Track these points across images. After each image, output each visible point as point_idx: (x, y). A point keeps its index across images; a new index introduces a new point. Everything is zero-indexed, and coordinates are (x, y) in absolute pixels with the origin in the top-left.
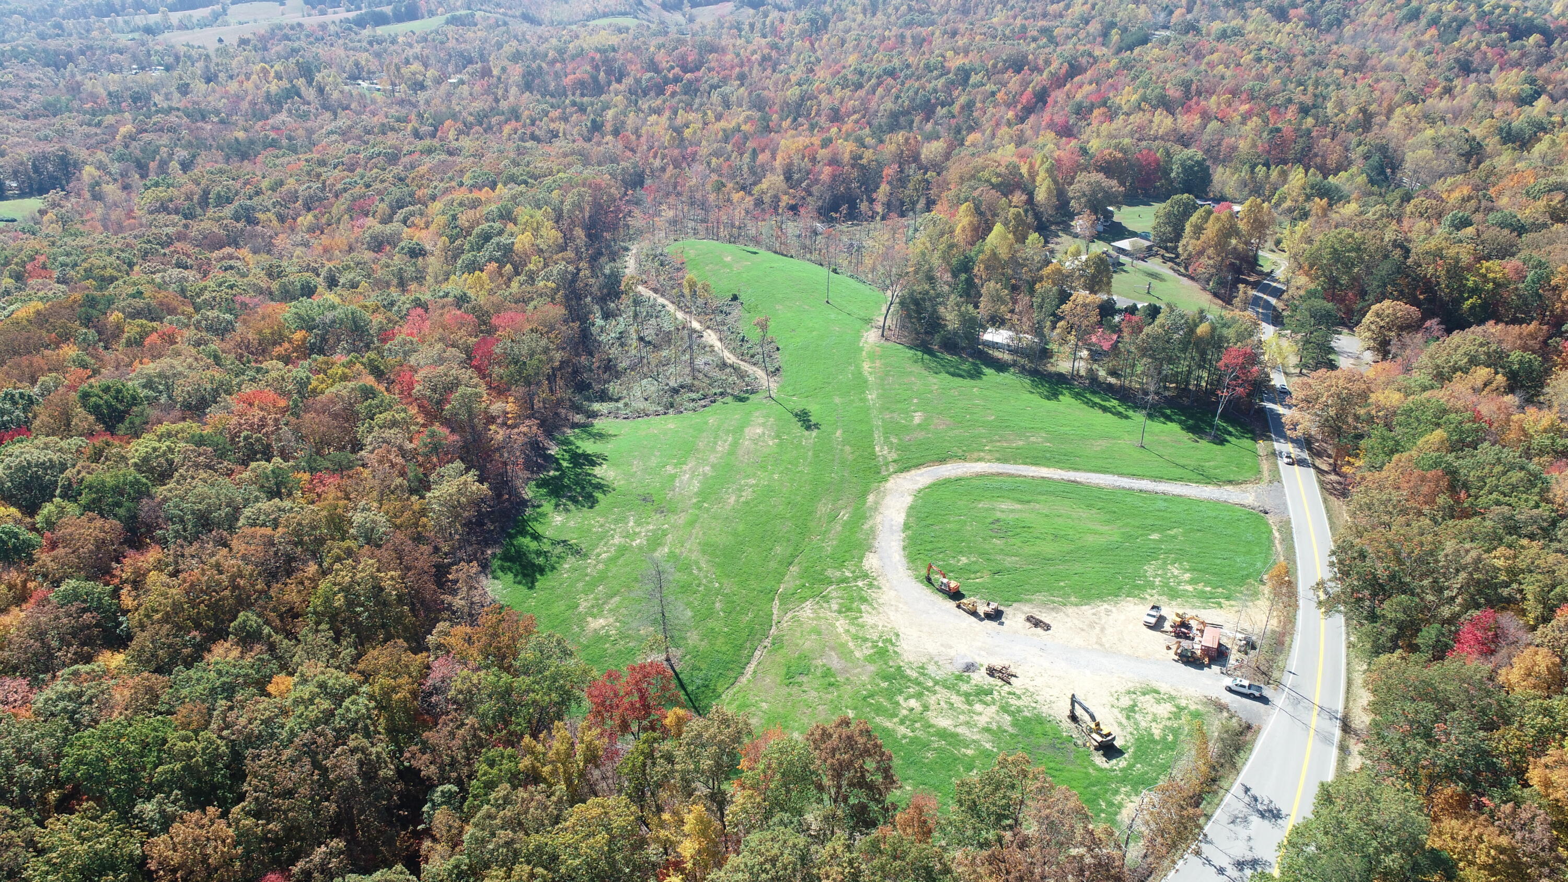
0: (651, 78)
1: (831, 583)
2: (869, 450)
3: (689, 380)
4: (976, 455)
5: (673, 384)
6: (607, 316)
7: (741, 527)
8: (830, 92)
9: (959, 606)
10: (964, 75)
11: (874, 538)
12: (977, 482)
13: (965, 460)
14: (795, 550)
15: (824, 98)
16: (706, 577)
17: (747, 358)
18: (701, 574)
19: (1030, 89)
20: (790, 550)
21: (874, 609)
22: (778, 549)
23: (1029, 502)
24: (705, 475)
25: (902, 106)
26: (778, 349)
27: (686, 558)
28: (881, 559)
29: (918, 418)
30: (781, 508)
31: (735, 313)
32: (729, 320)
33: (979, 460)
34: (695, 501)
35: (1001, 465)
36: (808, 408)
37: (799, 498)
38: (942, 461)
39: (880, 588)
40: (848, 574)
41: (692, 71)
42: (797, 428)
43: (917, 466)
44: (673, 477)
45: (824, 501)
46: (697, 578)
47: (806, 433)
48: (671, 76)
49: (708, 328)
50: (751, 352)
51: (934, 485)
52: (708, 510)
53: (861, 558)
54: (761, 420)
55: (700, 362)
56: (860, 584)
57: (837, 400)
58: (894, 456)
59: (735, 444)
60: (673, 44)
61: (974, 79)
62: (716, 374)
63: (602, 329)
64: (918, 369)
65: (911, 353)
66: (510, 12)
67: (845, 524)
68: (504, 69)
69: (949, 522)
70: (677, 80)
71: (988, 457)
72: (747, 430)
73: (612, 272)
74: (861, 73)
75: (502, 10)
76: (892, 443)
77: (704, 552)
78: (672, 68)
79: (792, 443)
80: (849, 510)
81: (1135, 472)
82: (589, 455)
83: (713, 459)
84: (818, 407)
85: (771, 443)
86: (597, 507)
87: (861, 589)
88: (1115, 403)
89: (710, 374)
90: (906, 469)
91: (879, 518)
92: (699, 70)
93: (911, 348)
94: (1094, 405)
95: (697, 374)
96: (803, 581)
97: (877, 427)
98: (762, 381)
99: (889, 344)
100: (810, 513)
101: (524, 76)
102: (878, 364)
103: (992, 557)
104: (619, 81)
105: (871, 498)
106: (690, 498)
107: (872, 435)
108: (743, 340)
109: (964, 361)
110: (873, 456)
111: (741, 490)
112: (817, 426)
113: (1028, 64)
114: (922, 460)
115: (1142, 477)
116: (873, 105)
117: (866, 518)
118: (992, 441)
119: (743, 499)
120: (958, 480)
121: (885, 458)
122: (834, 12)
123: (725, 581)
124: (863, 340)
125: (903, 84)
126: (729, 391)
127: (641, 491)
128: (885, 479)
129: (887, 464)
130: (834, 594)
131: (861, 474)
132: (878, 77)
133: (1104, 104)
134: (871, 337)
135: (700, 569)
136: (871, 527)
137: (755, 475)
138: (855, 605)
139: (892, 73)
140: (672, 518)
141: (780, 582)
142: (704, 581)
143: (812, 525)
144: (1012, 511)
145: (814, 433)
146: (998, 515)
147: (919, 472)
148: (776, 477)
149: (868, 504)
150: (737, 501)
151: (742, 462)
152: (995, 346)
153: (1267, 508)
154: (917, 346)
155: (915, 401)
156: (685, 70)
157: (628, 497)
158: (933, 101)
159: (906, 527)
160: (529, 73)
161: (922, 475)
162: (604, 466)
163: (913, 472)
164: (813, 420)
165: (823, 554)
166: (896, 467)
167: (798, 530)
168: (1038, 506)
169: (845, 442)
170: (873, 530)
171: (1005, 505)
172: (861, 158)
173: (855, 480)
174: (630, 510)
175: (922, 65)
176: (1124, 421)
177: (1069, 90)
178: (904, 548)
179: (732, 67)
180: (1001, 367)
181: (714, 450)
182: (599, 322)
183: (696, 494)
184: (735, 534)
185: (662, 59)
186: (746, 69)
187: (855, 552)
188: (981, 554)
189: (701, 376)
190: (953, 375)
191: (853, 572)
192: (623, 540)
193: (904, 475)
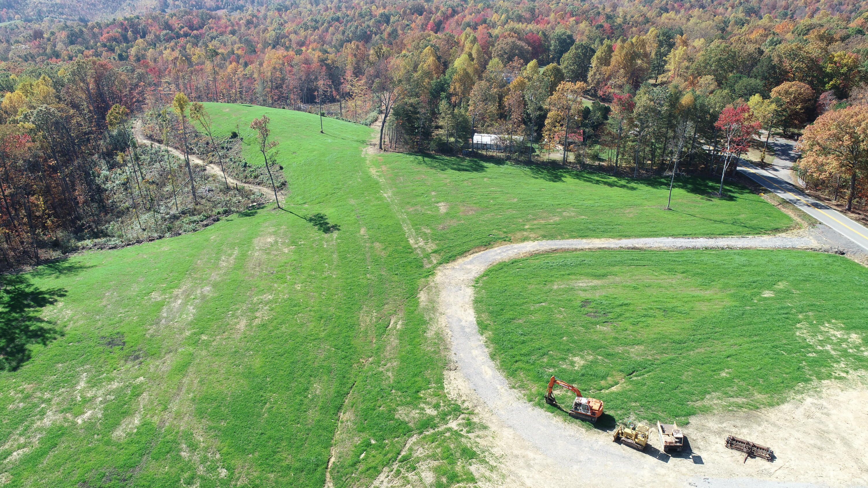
0: (166, 34)
1: (408, 432)
2: (403, 244)
3: (191, 206)
4: (519, 235)
5: (173, 212)
6: (112, 167)
7: (257, 363)
8: (296, 32)
9: (618, 440)
10: (386, 19)
11: (447, 349)
12: (537, 262)
13: (510, 241)
14: (342, 384)
15: (293, 37)
16: (204, 460)
17: (251, 180)
18: (196, 458)
19: (432, 21)
20: (334, 387)
21: (492, 469)
22: (317, 388)
23: (604, 276)
24: (203, 297)
25: (348, 37)
26: (281, 168)
27: (169, 431)
28: (467, 378)
29: (443, 208)
30: (311, 326)
31: (236, 147)
32: (231, 154)
33: (525, 239)
34: (188, 333)
35: (550, 242)
36: (323, 212)
37: (332, 310)
38: (487, 245)
39: (485, 428)
40: (431, 412)
41: (197, 29)
42: (315, 233)
43: (463, 253)
44: (159, 306)
45: (365, 308)
46: (189, 466)
47: (326, 236)
48: (182, 33)
49: (211, 162)
50: (254, 174)
51: (490, 271)
52: (207, 344)
53: (440, 381)
54: (272, 230)
55: (202, 190)
56: (453, 425)
57: (352, 202)
58: (431, 247)
59: (243, 256)
60: (181, 14)
61: (392, 19)
62: (221, 197)
63: (107, 178)
64: (423, 168)
65: (412, 158)
66: (70, 18)
67: (402, 335)
68: (53, 33)
69: (531, 313)
70: (186, 35)
71: (532, 235)
72: (255, 241)
73: (120, 134)
74: (316, 21)
75: (64, 16)
76: (425, 234)
77: (201, 414)
78: (183, 27)
79: (311, 248)
80: (401, 315)
81: (686, 232)
82: (42, 293)
83: (215, 277)
84: (332, 210)
85: (286, 251)
86: (27, 367)
87: (457, 434)
88: (613, 179)
89: (213, 199)
90: (451, 259)
91: (443, 321)
92: (201, 28)
93: (411, 154)
94: (598, 182)
95: (199, 200)
96: (365, 435)
97: (404, 221)
98: (269, 196)
99: (389, 154)
100: (351, 327)
101: (68, 37)
102: (384, 168)
103: (611, 351)
104: (143, 37)
105: (423, 297)
106: (182, 330)
107: (401, 229)
108: (245, 166)
109: (463, 160)
110: (409, 250)
111: (254, 310)
112: (336, 227)
113: (426, 11)
114: (465, 247)
115: (694, 235)
116: (328, 38)
117: (425, 323)
118: (528, 220)
119: (257, 322)
120: (514, 262)
121: (423, 250)
122: (292, 4)
123: (237, 462)
124: (363, 153)
125: (346, 25)
126: (233, 209)
127: (107, 332)
128: (431, 273)
129: (428, 256)
130: (420, 452)
131: (401, 270)
132: (329, 23)
133: (485, 22)
134: (371, 152)
135: (193, 447)
136: (437, 334)
137: (270, 290)
138: (459, 467)
139: (338, 19)
140: (152, 365)
141: (328, 445)
142: (201, 470)
143: (357, 342)
144: (594, 288)
145: (335, 234)
146: (584, 296)
147: (466, 260)
148: (298, 287)
149: (422, 305)
150: (249, 325)
151: (253, 276)
152: (484, 146)
153: (841, 249)
154: (416, 152)
155: (433, 193)
156: (192, 28)
157: (85, 343)
158: (369, 33)
159: (482, 327)
160: (72, 35)
161: (471, 262)
162: (60, 305)
163: (460, 261)
164: (331, 222)
165: (384, 384)
166: (439, 257)
167: (341, 354)
168: (617, 279)
169: (373, 239)
170: (440, 338)
171: (583, 283)
172: (326, 59)
173: (396, 278)
174: (83, 363)
175: (357, 14)
176: (634, 192)
177: (458, 19)
178: (493, 357)
179: (226, 27)
180: (498, 161)
181: (217, 266)
182: (105, 172)
183: (190, 324)
184: (250, 374)
185: (175, 23)
186: (236, 28)
187: (428, 374)
188: (596, 348)
189: (203, 201)
190: (459, 170)
191: (436, 407)
192: (59, 417)
193: (450, 265)
